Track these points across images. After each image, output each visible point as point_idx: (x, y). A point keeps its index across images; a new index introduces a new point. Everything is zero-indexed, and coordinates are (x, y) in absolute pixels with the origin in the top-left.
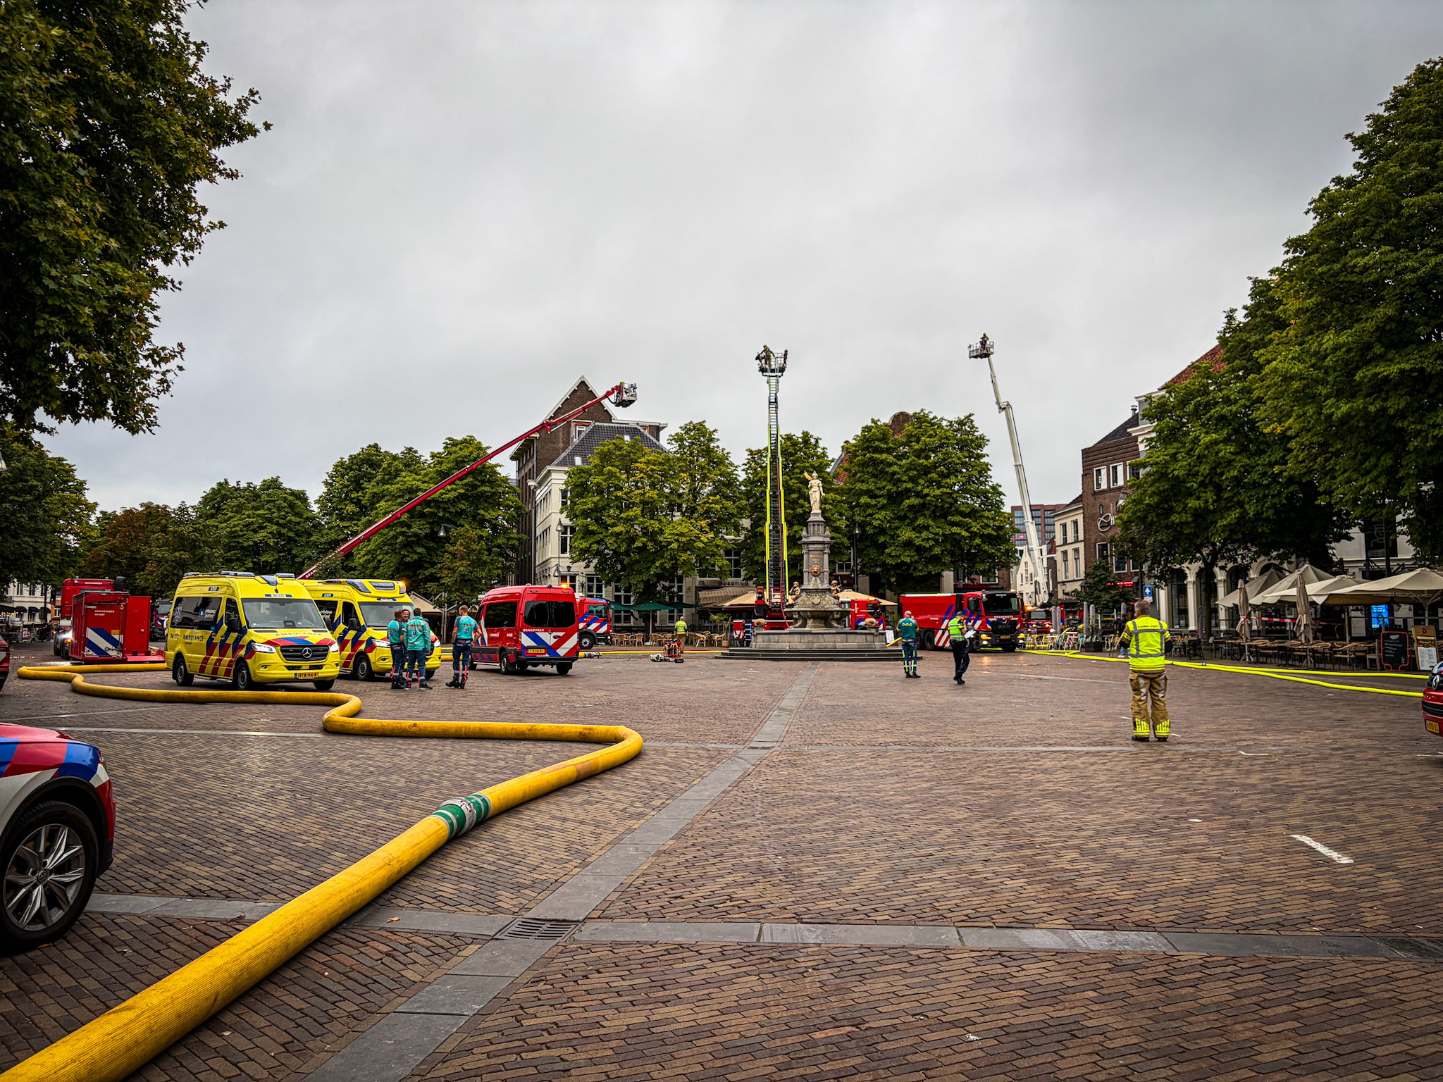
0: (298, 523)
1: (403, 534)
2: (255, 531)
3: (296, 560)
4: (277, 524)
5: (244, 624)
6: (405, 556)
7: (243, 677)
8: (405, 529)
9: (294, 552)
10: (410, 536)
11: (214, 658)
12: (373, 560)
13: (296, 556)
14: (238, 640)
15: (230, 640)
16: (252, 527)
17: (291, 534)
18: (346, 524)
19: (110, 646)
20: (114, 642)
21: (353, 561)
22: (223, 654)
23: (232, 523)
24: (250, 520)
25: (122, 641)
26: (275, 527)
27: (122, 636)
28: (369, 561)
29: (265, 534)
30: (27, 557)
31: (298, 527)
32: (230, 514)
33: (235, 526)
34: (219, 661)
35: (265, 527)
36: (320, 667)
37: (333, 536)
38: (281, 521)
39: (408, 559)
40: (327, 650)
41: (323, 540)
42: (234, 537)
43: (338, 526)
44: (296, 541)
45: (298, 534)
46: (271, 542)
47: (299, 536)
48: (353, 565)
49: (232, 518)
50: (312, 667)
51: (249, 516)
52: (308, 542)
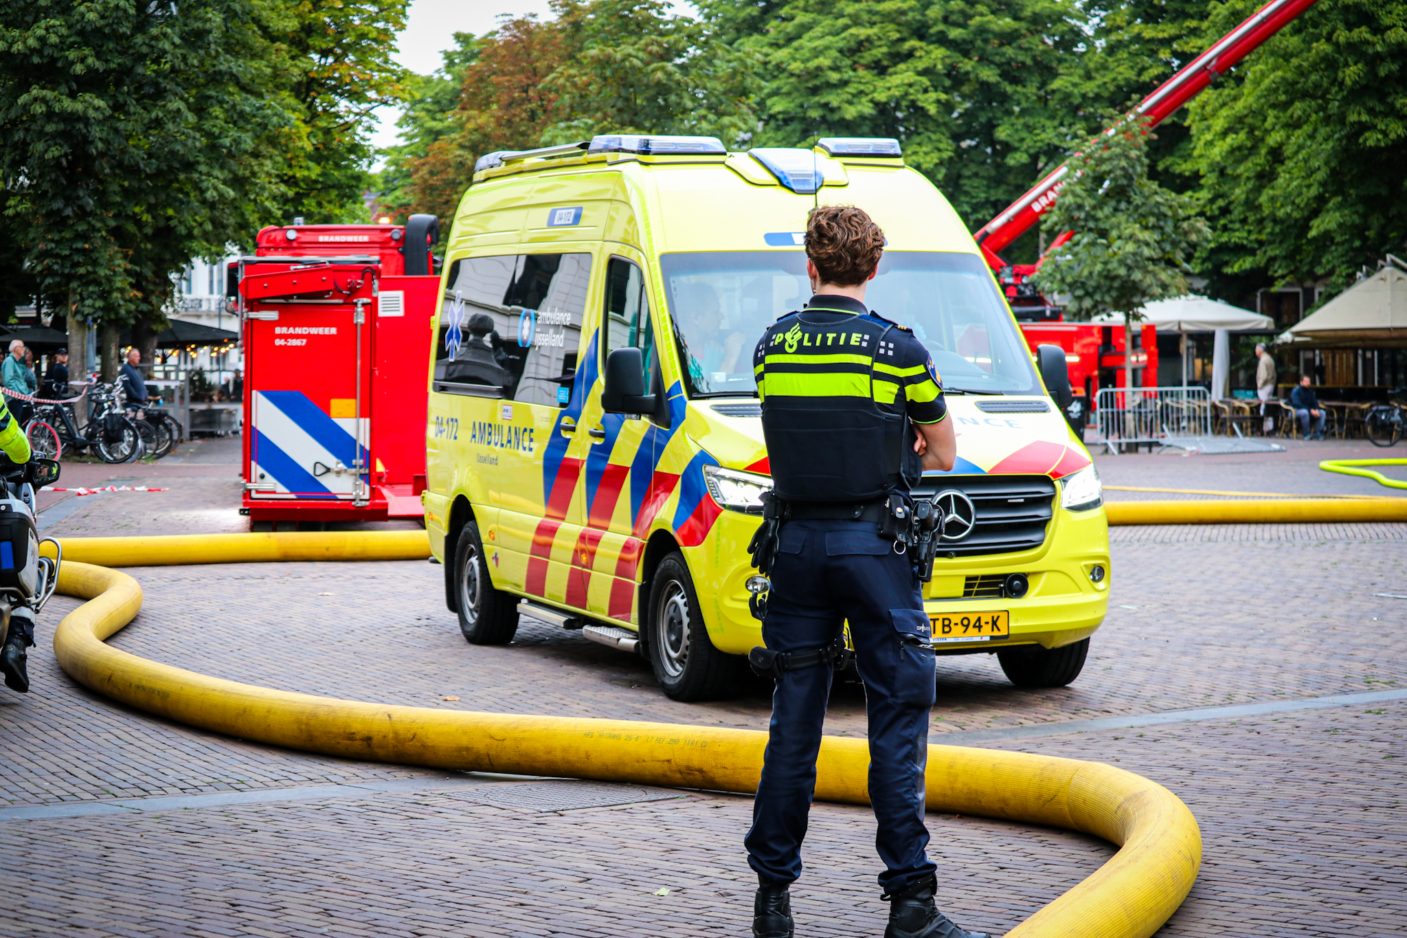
0: (1009, 38)
1: (1355, 50)
2: (880, 69)
3: (1011, 161)
4: (942, 40)
5: (672, 375)
6: (1363, 127)
7: (674, 626)
8: (1363, 33)
9: (1002, 133)
10: (1379, 58)
11: (573, 525)
12: (1253, 150)
13: (1008, 148)
14: (650, 451)
15: (624, 454)
16: (868, 56)
17: (989, 74)
18: (1166, 30)
19: (331, 460)
20: (340, 444)
21: (1187, 157)
22: (601, 509)
23: (806, 42)
24: (863, 32)
25: (364, 440)
26: (938, 53)
27: (365, 423)
28: (1239, 154)
29: (910, 77)
30: (190, 166)
31: (1009, 51)
32: (802, 18)
33: (817, 53)
34: (590, 541)
35: (910, 55)
36: (1014, 585)
37: (1124, 72)
38: (955, 33)
39: (1371, 139)
40: (1047, 501)
41: (1090, 88)
42: (815, 91)
43: (1138, 38)
44: (1004, 98)
45: (1011, 73)
46: (930, 102)
47: (1015, 81)
48: (1185, 168)
49: (806, 28)
50: (979, 587)
51: (856, 21)
52: (1044, 100)
